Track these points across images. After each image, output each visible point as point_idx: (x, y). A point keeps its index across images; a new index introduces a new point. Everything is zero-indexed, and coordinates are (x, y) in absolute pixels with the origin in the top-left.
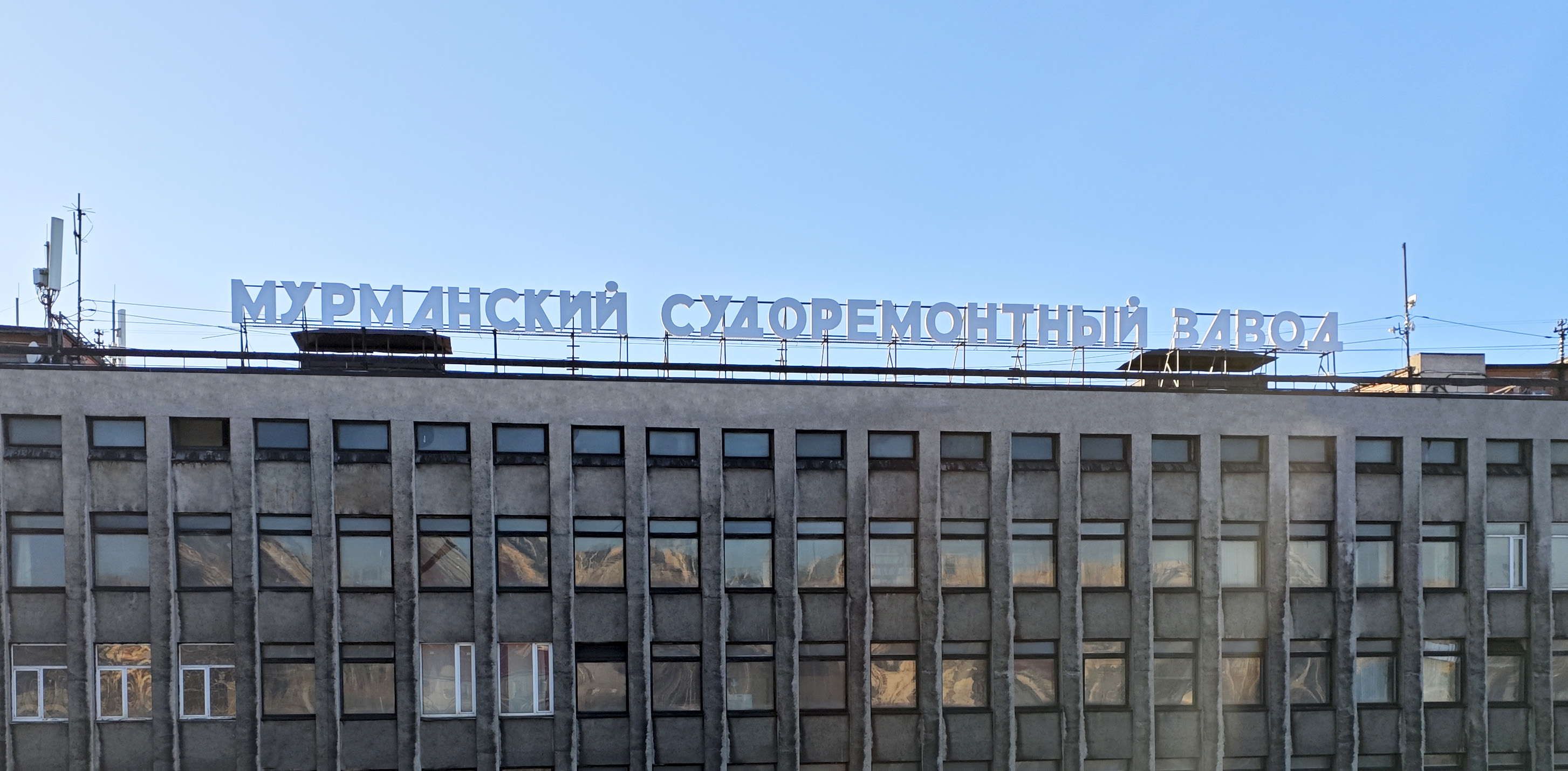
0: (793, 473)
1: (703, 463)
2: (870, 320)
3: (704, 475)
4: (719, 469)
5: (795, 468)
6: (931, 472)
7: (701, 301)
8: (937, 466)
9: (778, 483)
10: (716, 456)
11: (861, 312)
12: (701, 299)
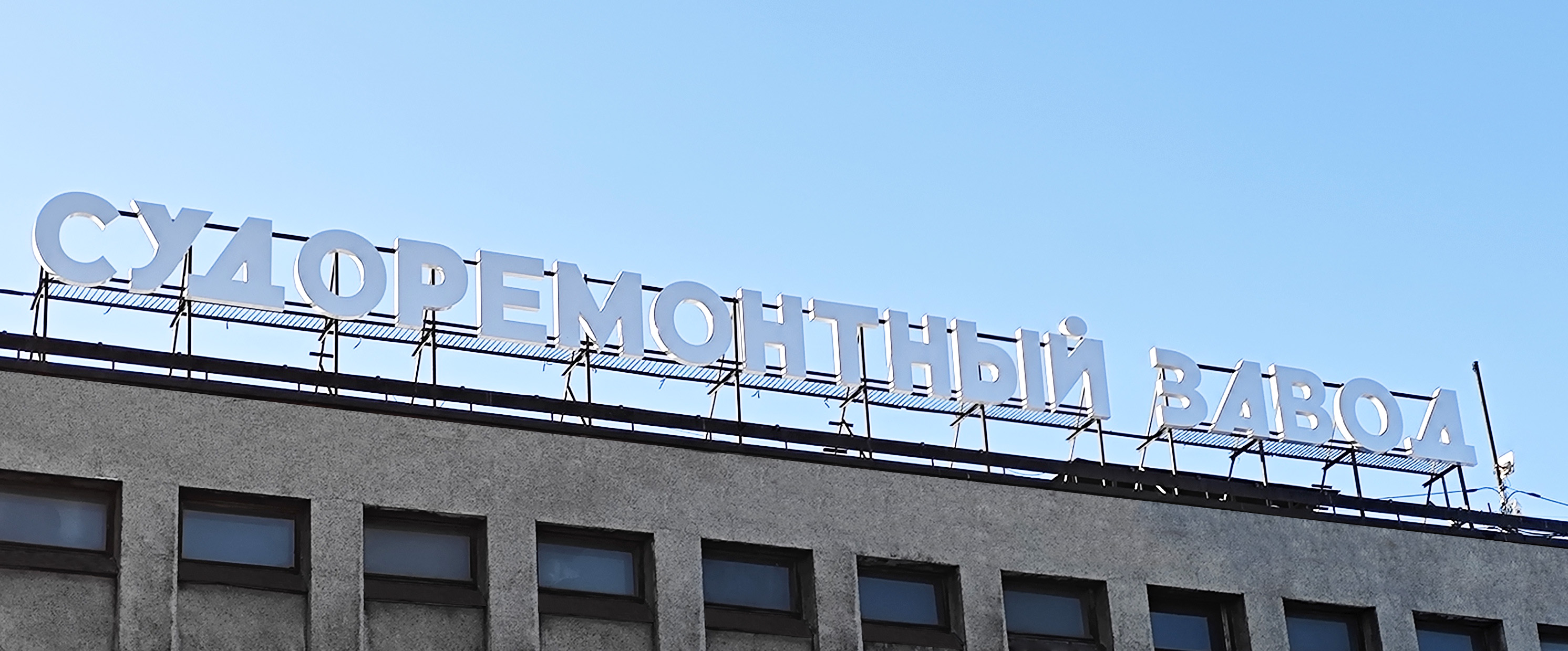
0: (355, 603)
1: (126, 564)
2: (532, 299)
3: (129, 592)
4: (169, 581)
5: (362, 593)
6: (684, 626)
7: (135, 215)
8: (697, 614)
9: (318, 624)
10: (161, 549)
11: (511, 280)
12: (136, 210)
